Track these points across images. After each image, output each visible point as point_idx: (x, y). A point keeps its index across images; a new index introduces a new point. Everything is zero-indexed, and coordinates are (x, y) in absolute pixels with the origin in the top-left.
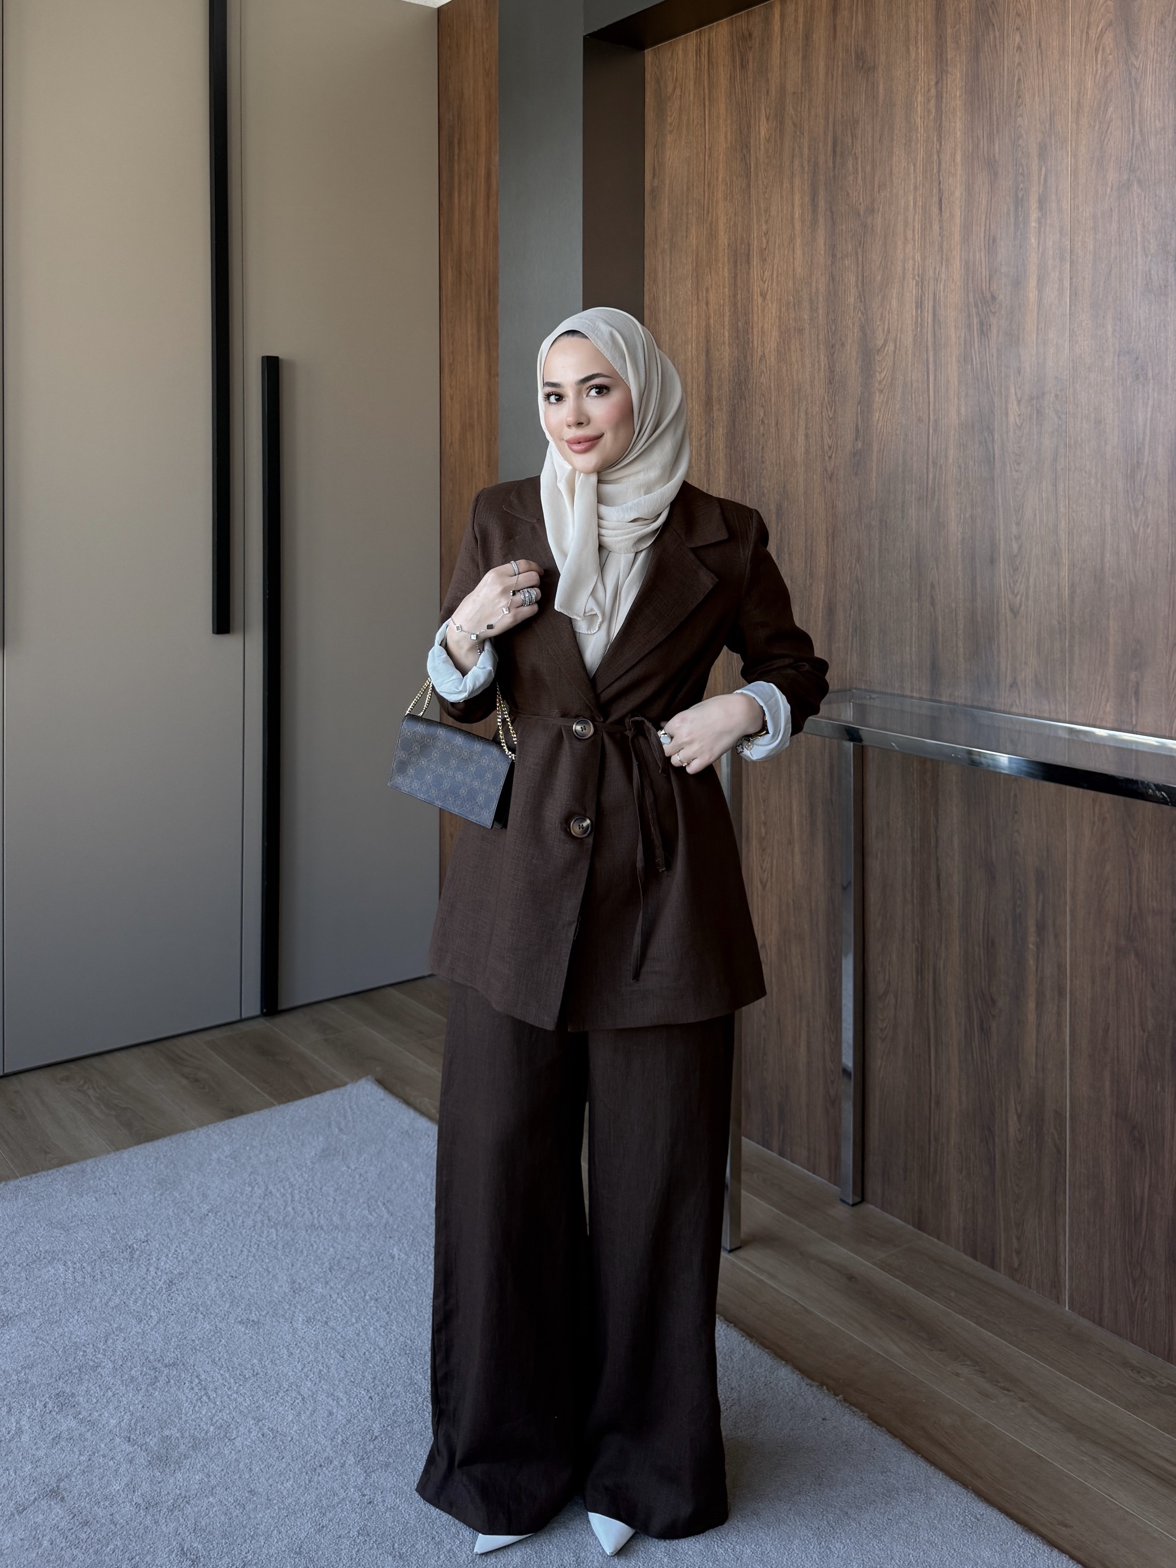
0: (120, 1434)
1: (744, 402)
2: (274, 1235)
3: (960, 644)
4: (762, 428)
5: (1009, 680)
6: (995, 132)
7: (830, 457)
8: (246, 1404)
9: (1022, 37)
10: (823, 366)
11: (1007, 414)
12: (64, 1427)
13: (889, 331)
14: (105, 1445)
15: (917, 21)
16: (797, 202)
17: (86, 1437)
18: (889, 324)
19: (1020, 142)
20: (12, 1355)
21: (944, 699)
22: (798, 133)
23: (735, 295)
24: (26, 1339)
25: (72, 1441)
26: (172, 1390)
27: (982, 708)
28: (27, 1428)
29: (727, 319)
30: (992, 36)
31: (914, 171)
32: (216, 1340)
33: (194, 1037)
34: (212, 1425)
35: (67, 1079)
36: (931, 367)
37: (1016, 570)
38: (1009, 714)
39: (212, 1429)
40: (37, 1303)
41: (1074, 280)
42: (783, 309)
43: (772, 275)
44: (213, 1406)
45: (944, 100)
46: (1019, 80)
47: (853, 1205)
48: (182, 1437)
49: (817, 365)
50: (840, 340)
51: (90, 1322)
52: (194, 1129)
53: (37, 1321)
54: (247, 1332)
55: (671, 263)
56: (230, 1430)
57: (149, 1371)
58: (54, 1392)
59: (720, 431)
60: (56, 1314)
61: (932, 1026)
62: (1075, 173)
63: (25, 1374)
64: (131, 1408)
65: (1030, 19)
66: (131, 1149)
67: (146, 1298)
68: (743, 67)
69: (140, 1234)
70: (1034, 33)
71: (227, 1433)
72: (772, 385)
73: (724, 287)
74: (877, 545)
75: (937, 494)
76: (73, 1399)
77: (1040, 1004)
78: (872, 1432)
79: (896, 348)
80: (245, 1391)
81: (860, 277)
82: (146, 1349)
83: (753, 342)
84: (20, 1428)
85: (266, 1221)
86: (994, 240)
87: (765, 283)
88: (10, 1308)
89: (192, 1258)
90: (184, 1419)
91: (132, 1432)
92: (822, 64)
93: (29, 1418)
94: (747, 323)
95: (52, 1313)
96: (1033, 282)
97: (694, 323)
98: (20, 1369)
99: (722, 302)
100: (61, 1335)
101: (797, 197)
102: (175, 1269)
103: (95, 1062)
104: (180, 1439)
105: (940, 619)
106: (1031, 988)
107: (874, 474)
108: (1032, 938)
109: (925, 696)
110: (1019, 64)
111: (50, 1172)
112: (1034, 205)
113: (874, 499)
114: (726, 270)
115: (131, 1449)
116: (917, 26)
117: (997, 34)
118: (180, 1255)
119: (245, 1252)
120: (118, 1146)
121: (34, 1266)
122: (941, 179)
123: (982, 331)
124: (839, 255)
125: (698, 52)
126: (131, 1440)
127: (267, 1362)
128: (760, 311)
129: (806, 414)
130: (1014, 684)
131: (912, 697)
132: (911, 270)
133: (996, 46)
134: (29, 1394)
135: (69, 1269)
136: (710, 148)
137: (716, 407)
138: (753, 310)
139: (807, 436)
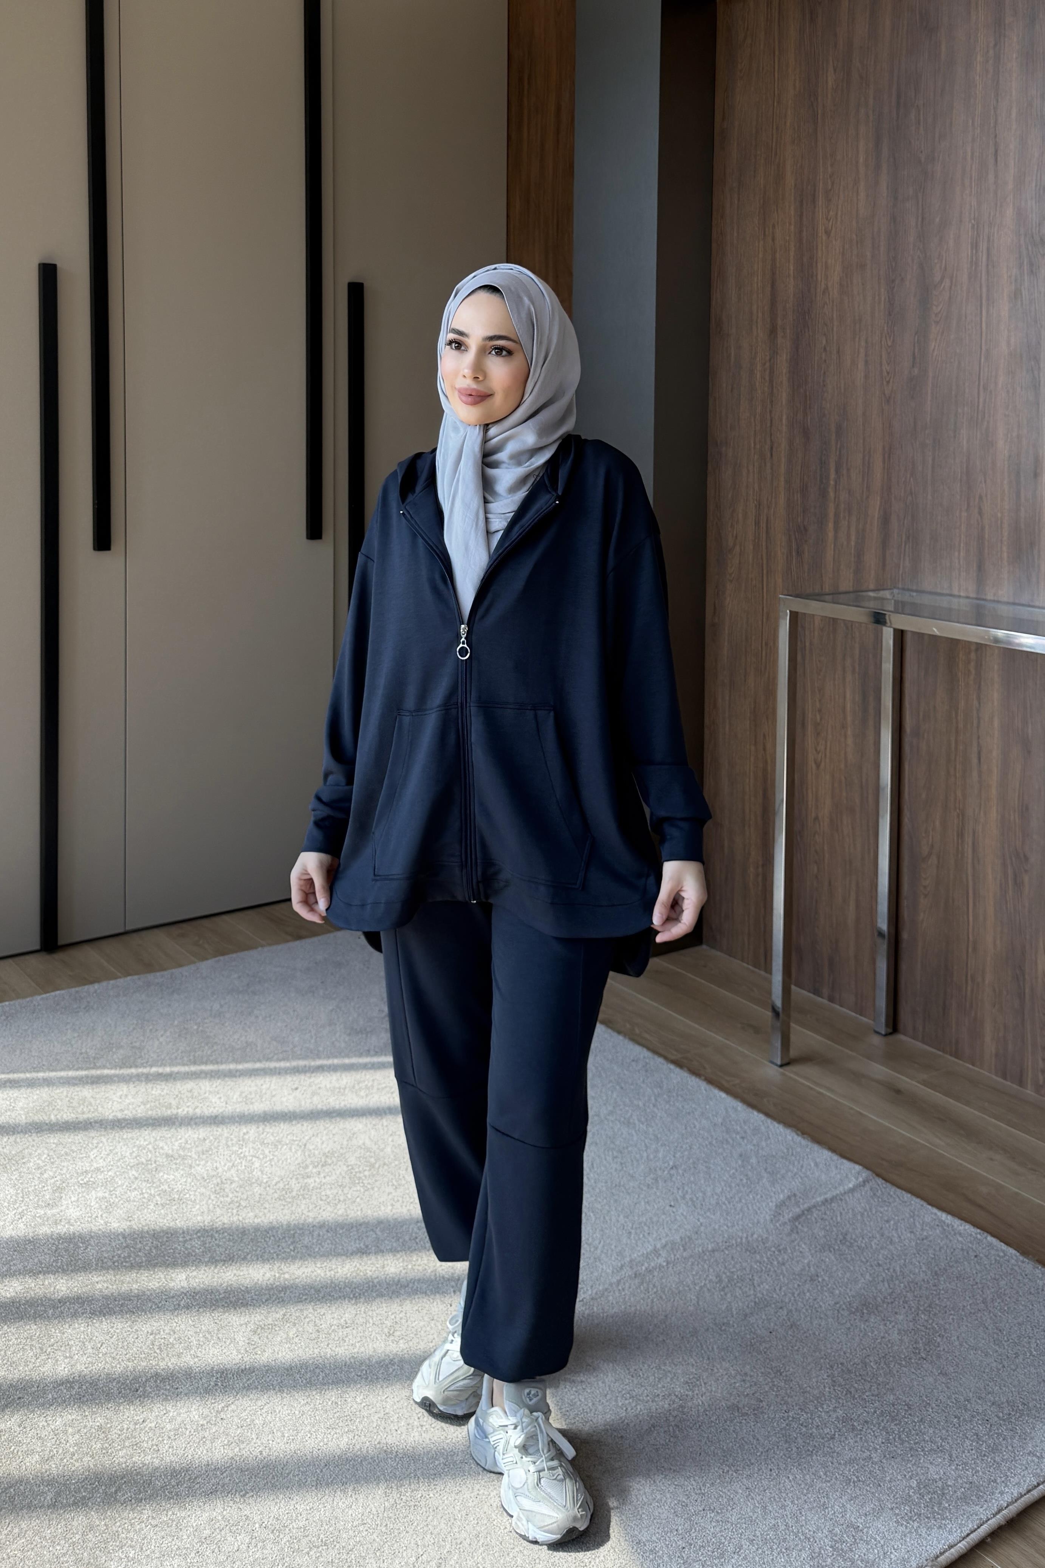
1: (807, 331)
3: (1005, 549)
4: (824, 355)
7: (888, 382)
10: (883, 299)
13: (946, 269)
16: (862, 148)
18: (946, 261)
21: (988, 598)
22: (864, 85)
23: (801, 232)
29: (792, 254)
31: (973, 124)
36: (985, 301)
42: (847, 247)
43: (837, 214)
47: (886, 1035)
49: (877, 298)
50: (900, 275)
55: (739, 200)
59: (783, 358)
61: (971, 882)
68: (813, 20)
72: (835, 316)
73: (790, 224)
74: (930, 462)
75: (986, 416)
79: (952, 284)
81: (920, 218)
83: (817, 276)
87: (829, 221)
92: (888, 22)
94: (812, 258)
97: (761, 256)
99: (788, 238)
101: (862, 143)
105: (987, 527)
107: (929, 398)
109: (971, 596)
113: (928, 420)
114: (792, 208)
122: (997, 132)
123: (1032, 272)
124: (901, 198)
128: (824, 247)
129: (866, 342)
131: (959, 596)
132: (967, 214)
136: (779, 95)
137: (780, 334)
138: (817, 246)
139: (866, 362)
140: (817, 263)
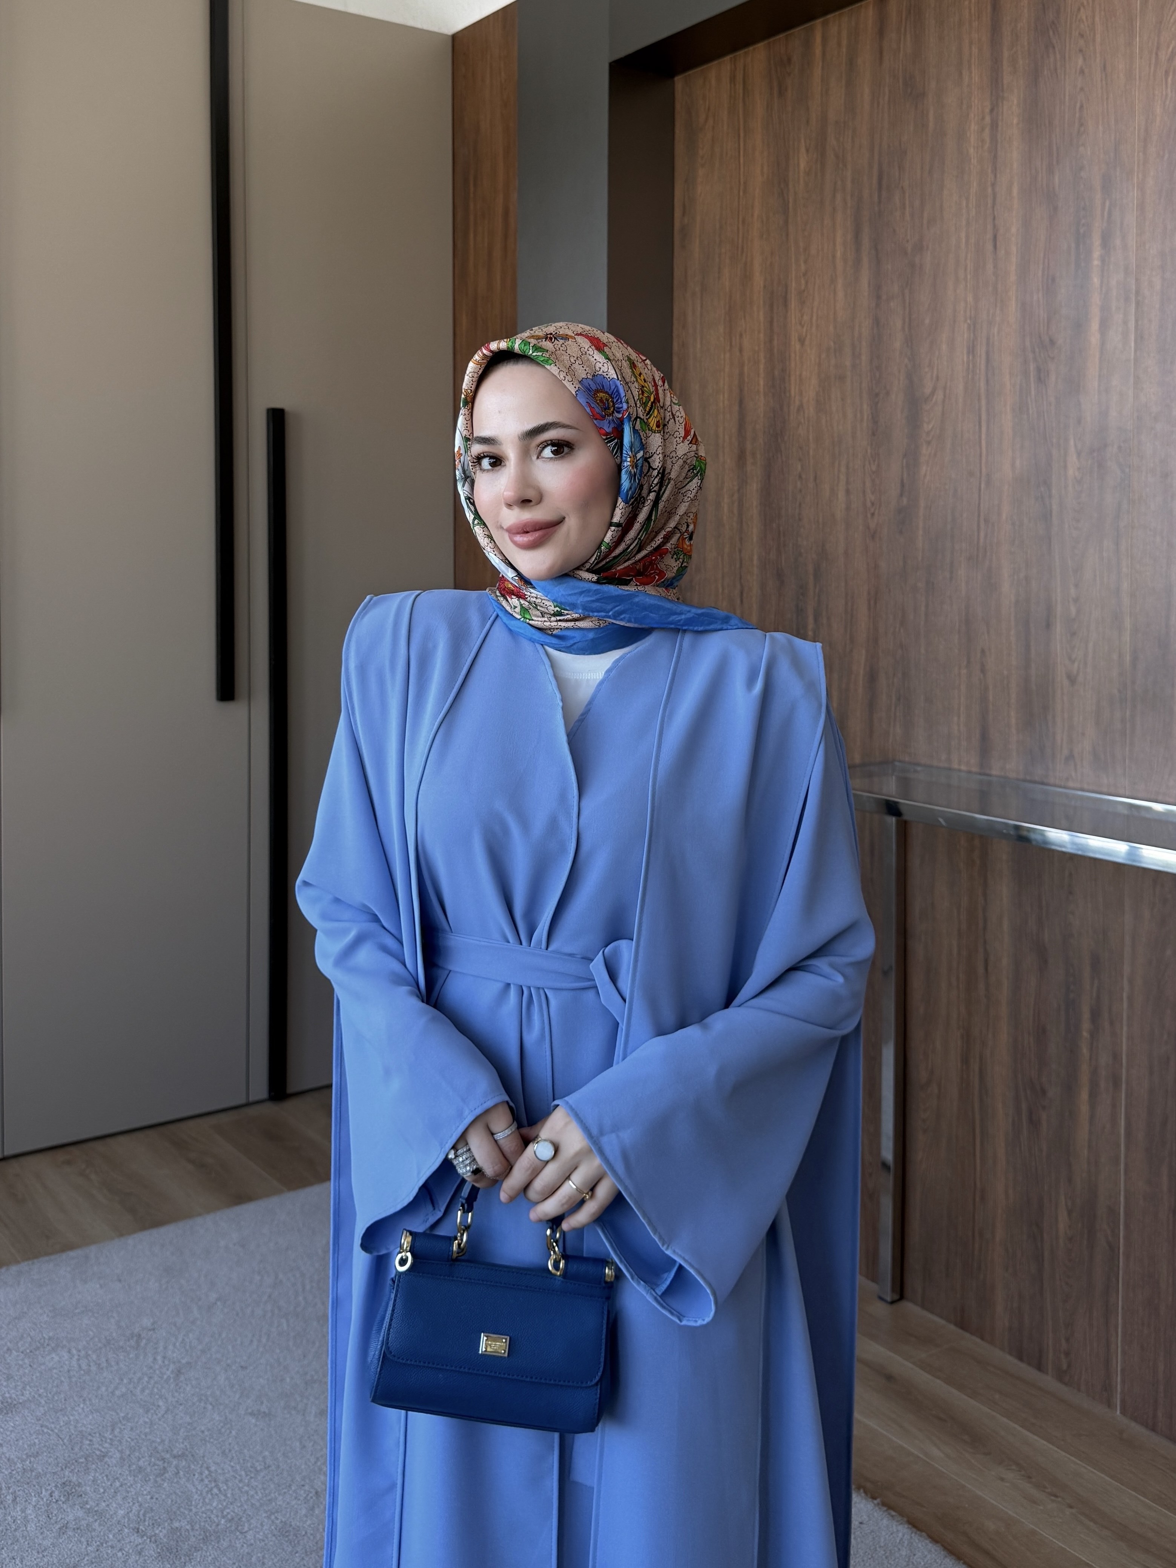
0: (129, 1525)
1: (779, 455)
2: (285, 1325)
3: (1013, 714)
4: (799, 483)
5: (1065, 752)
6: (1055, 163)
7: (873, 514)
8: (258, 1498)
9: (1085, 59)
10: (865, 417)
11: (1065, 467)
12: (71, 1517)
13: (938, 378)
14: (114, 1536)
15: (971, 43)
16: (839, 240)
17: (94, 1527)
18: (938, 369)
19: (1083, 174)
20: (16, 1442)
21: (994, 772)
22: (841, 166)
23: (771, 341)
24: (31, 1427)
25: (79, 1531)
26: (182, 1482)
27: (1035, 782)
28: (33, 1517)
29: (762, 367)
30: (1052, 59)
31: (967, 206)
32: (226, 1431)
33: (199, 1121)
34: (223, 1517)
35: (68, 1163)
36: (984, 417)
37: (1073, 634)
38: (1065, 787)
39: (223, 1521)
40: (41, 1391)
41: (1140, 323)
42: (824, 356)
43: (811, 319)
44: (223, 1498)
45: (1000, 128)
46: (1082, 107)
47: (892, 1302)
48: (193, 1529)
49: (859, 415)
50: (885, 388)
51: (97, 1411)
52: (200, 1215)
53: (41, 1409)
54: (258, 1423)
55: (702, 307)
56: (242, 1523)
57: (157, 1462)
58: (60, 1481)
59: (754, 488)
60: (61, 1402)
61: (977, 1117)
62: (1141, 207)
63: (30, 1463)
64: (140, 1499)
65: (1094, 40)
66: (136, 1236)
67: (154, 1387)
68: (781, 93)
69: (146, 1322)
70: (1098, 55)
71: (238, 1526)
72: (811, 438)
73: (759, 332)
74: (923, 608)
75: (988, 554)
76: (80, 1489)
77: (1094, 1094)
78: (911, 1537)
79: (945, 396)
80: (256, 1484)
81: (907, 320)
82: (154, 1439)
83: (790, 391)
84: (25, 1517)
85: (276, 1311)
86: (1053, 280)
87: (803, 327)
88: (14, 1396)
89: (200, 1347)
90: (194, 1510)
91: (141, 1523)
92: (867, 90)
93: (35, 1506)
94: (783, 370)
95: (57, 1400)
96: (1095, 326)
97: (727, 370)
98: (24, 1457)
99: (757, 348)
100: (66, 1424)
101: (839, 233)
102: (183, 1358)
103: (98, 1146)
104: (190, 1531)
105: (991, 687)
106: (1084, 1078)
107: (921, 532)
108: (1086, 1026)
109: (974, 769)
110: (1082, 89)
111: (53, 1257)
112: (1097, 241)
113: (920, 558)
114: (761, 313)
115: (140, 1541)
116: (970, 48)
117: (1058, 56)
118: (188, 1344)
119: (255, 1343)
120: (121, 1233)
121: (37, 1352)
122: (996, 213)
123: (1039, 379)
124: (884, 297)
125: (733, 79)
126: (140, 1531)
127: (279, 1455)
128: (798, 358)
129: (848, 468)
130: (1070, 757)
131: (960, 770)
132: (962, 312)
133: (1056, 70)
134: (34, 1483)
135: (73, 1356)
136: (745, 183)
137: (749, 461)
138: (790, 356)
139: (848, 492)
140: (789, 376)
